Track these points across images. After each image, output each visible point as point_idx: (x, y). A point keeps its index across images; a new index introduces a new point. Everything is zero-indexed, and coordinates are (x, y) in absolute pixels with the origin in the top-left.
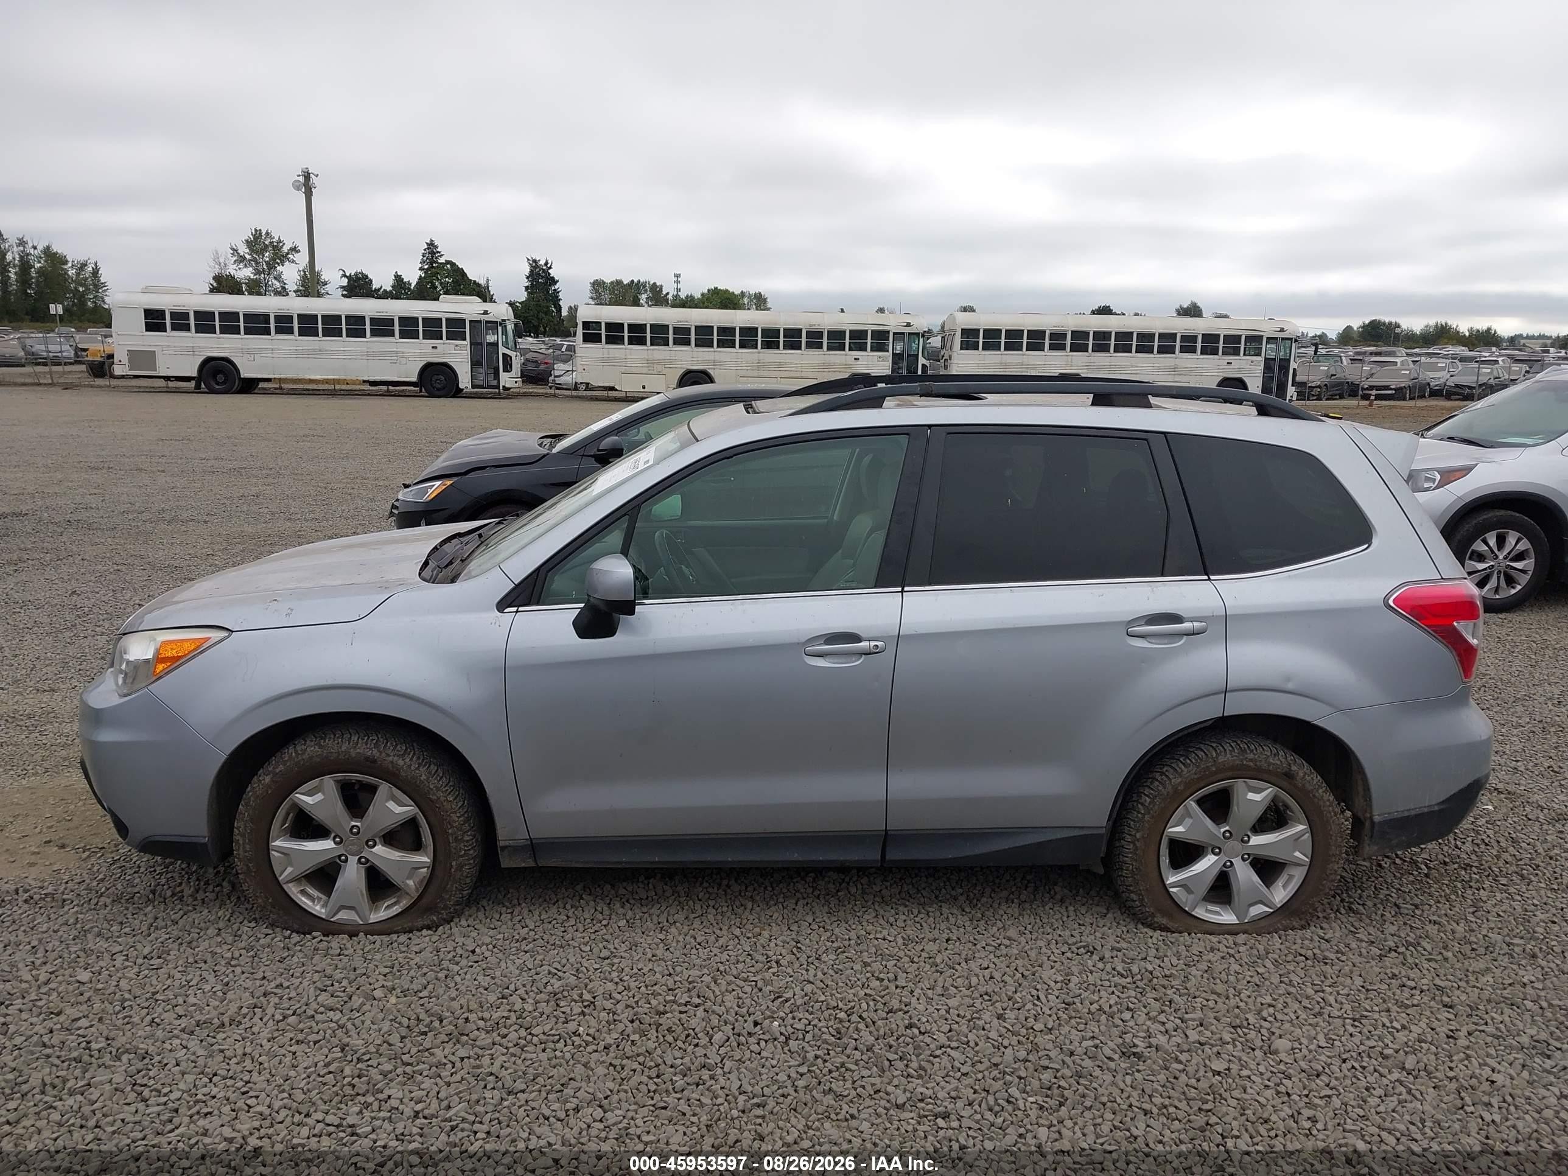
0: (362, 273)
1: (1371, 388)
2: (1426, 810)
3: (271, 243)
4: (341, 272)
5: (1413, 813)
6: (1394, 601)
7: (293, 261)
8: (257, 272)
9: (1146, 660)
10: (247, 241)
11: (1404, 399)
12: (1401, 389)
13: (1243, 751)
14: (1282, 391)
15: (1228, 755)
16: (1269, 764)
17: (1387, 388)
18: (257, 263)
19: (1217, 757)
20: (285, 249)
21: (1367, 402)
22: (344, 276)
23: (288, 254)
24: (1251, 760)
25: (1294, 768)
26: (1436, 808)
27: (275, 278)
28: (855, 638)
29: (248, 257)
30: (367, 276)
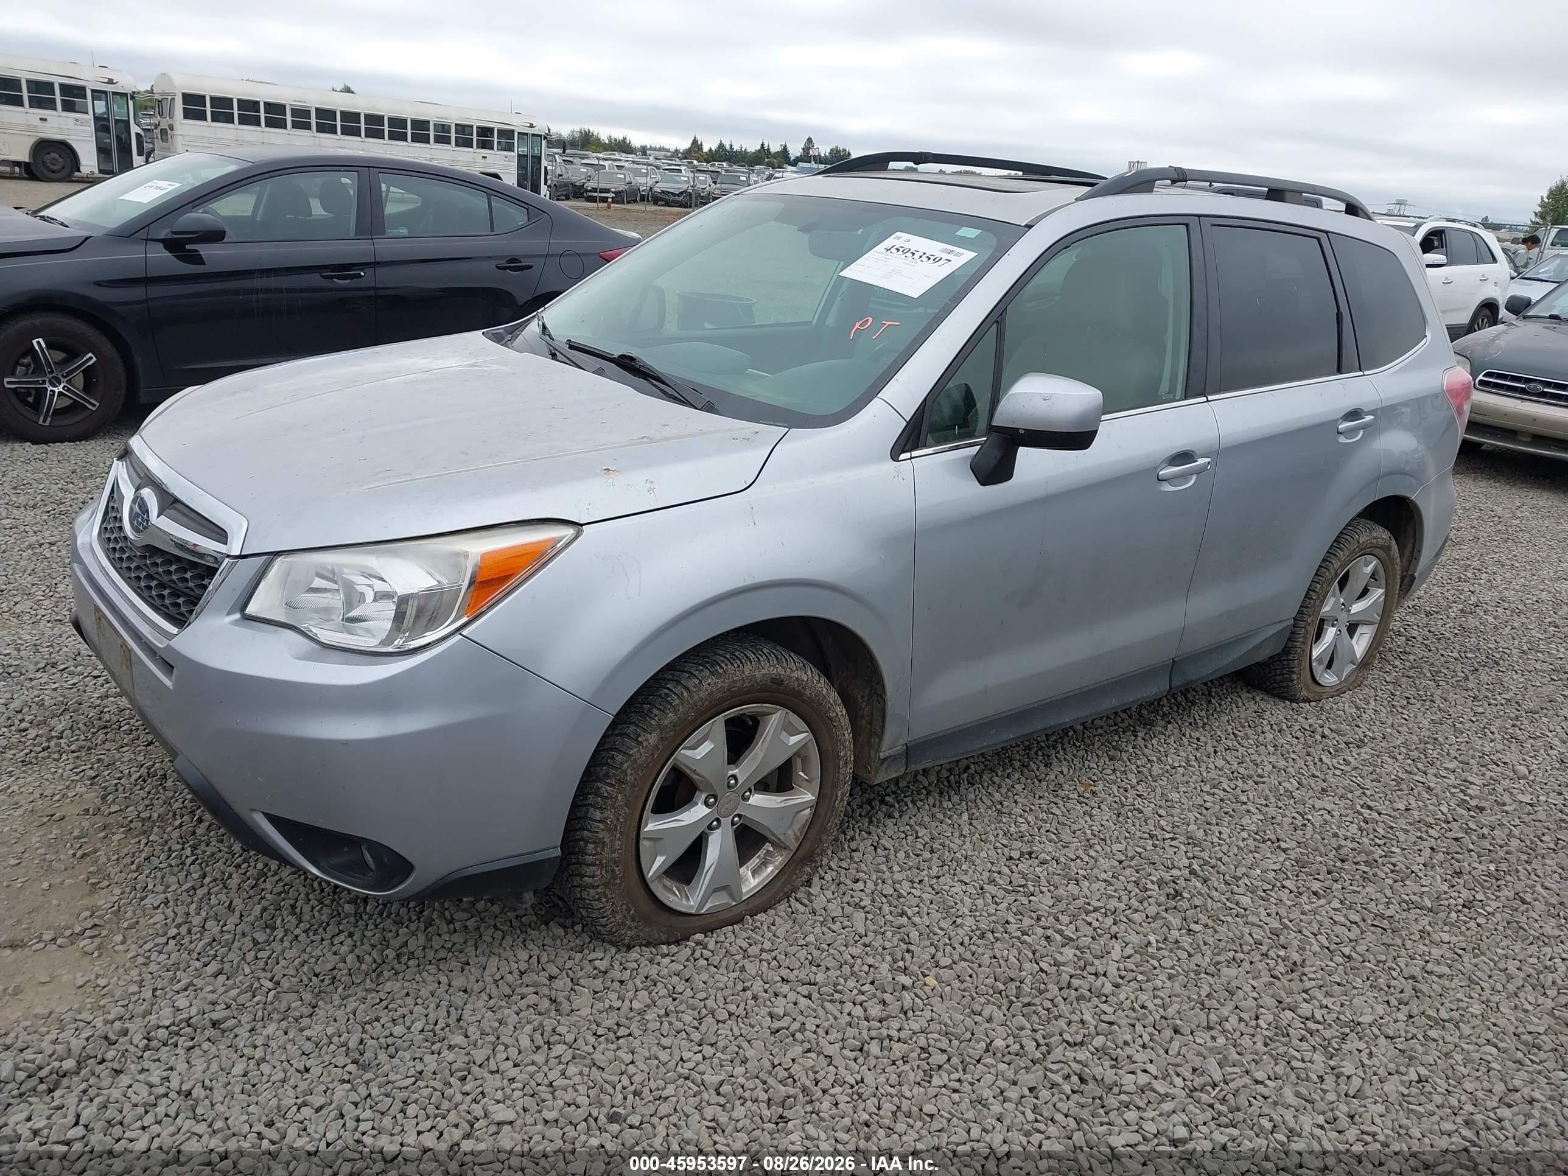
1: (594, 190)
6: (1446, 387)
11: (623, 203)
12: (620, 192)
14: (536, 189)
17: (608, 191)
21: (605, 205)
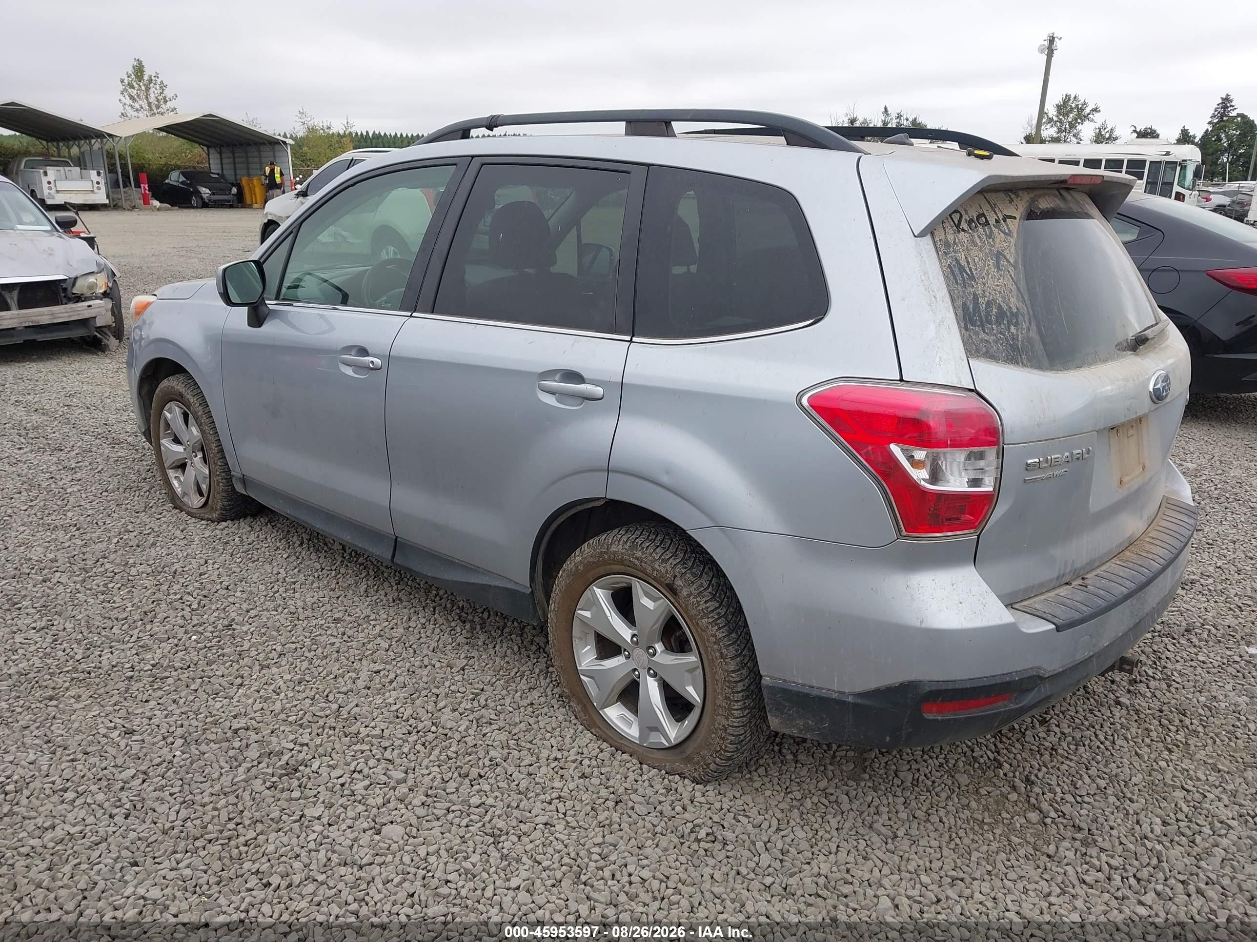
0: (1151, 129)
2: (835, 696)
3: (1077, 105)
4: (1133, 129)
5: (815, 692)
6: (809, 400)
7: (1092, 120)
8: (1060, 131)
9: (553, 419)
10: (1057, 106)
13: (634, 546)
15: (620, 546)
16: (654, 569)
18: (1061, 122)
19: (611, 544)
20: (1088, 110)
22: (1135, 131)
23: (1089, 114)
24: (637, 559)
25: (679, 582)
26: (850, 699)
27: (1074, 136)
28: (363, 351)
29: (1055, 119)
30: (1155, 131)
